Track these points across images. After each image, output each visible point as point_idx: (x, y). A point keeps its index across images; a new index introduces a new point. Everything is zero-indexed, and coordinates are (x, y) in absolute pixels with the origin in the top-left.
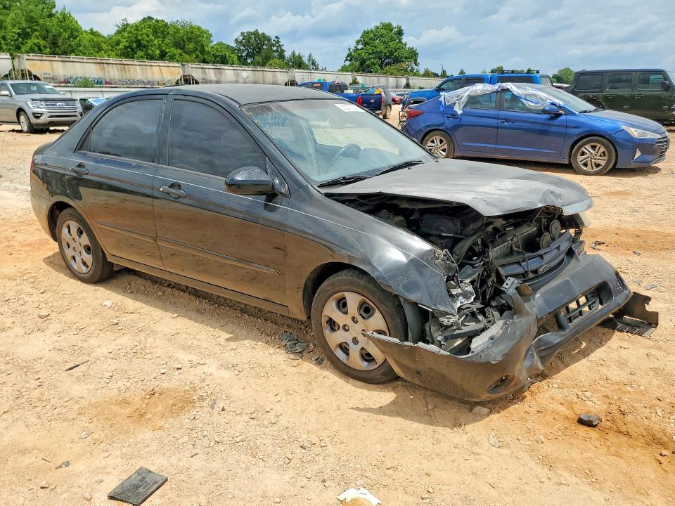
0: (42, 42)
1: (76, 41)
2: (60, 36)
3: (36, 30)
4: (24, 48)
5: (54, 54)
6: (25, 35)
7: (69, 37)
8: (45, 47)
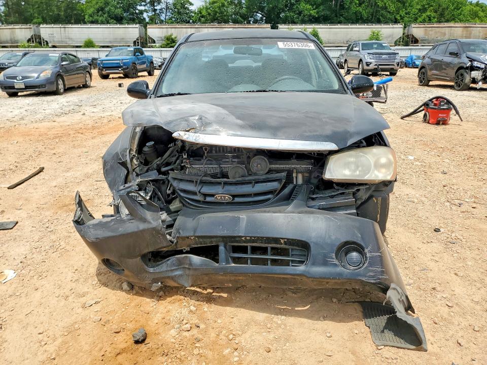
0: (433, 14)
1: (459, 12)
2: (447, 8)
3: (432, 6)
4: (420, 19)
5: (440, 22)
6: (423, 10)
7: (455, 9)
8: (434, 18)
